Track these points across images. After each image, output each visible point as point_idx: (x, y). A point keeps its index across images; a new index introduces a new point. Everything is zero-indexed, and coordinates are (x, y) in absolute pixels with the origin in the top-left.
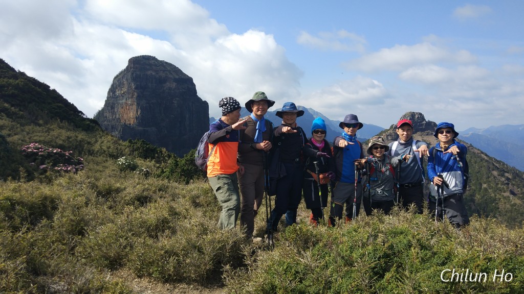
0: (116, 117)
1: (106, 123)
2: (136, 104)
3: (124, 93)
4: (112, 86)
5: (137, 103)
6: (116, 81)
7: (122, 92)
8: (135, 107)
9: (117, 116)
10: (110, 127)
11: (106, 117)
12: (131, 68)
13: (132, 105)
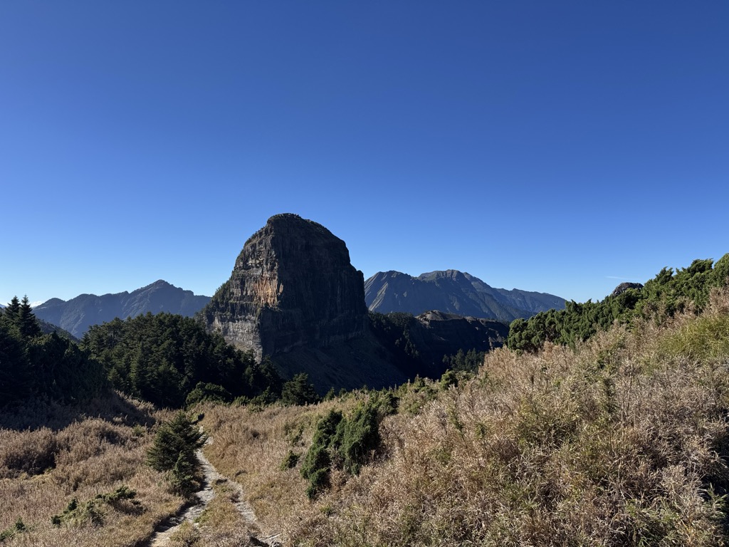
0: (247, 293)
1: (232, 301)
2: (277, 277)
3: (259, 263)
4: (243, 252)
5: (279, 277)
6: (248, 246)
7: (258, 262)
8: (275, 282)
9: (249, 293)
10: (239, 308)
11: (233, 293)
12: (271, 231)
13: (271, 279)
